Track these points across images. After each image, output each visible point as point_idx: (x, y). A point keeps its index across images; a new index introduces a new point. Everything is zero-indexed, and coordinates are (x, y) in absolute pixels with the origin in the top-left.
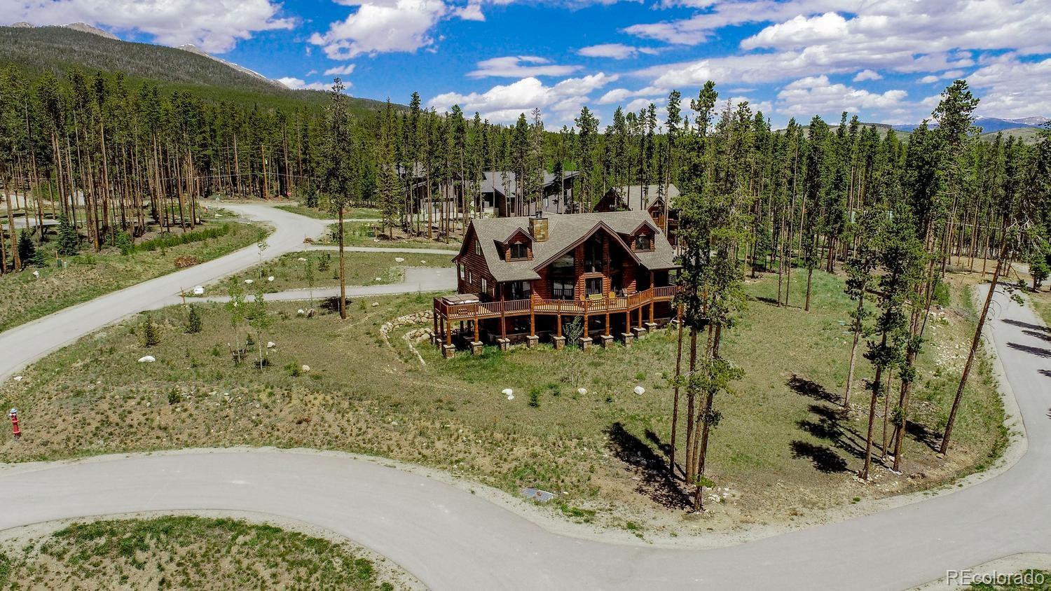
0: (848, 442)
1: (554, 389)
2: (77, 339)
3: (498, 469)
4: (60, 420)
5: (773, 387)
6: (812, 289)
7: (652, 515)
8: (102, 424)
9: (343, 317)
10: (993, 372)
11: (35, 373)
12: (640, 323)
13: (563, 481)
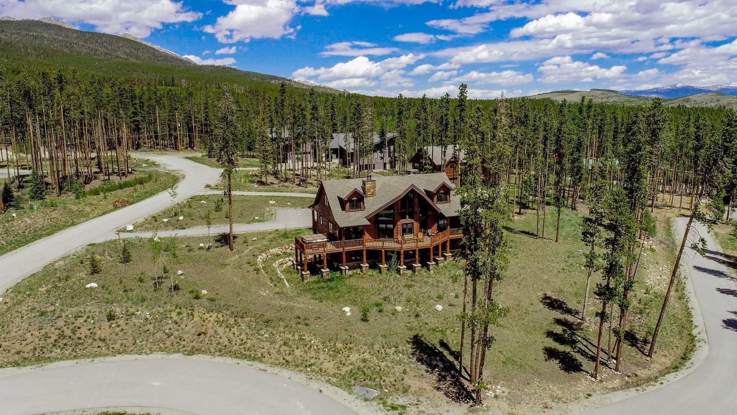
0: (583, 348)
1: (379, 307)
2: (42, 267)
3: (339, 372)
4: (29, 335)
5: (532, 304)
6: (561, 224)
7: (446, 408)
8: (59, 337)
9: (231, 249)
10: (686, 289)
11: (12, 295)
12: (440, 254)
13: (384, 381)
